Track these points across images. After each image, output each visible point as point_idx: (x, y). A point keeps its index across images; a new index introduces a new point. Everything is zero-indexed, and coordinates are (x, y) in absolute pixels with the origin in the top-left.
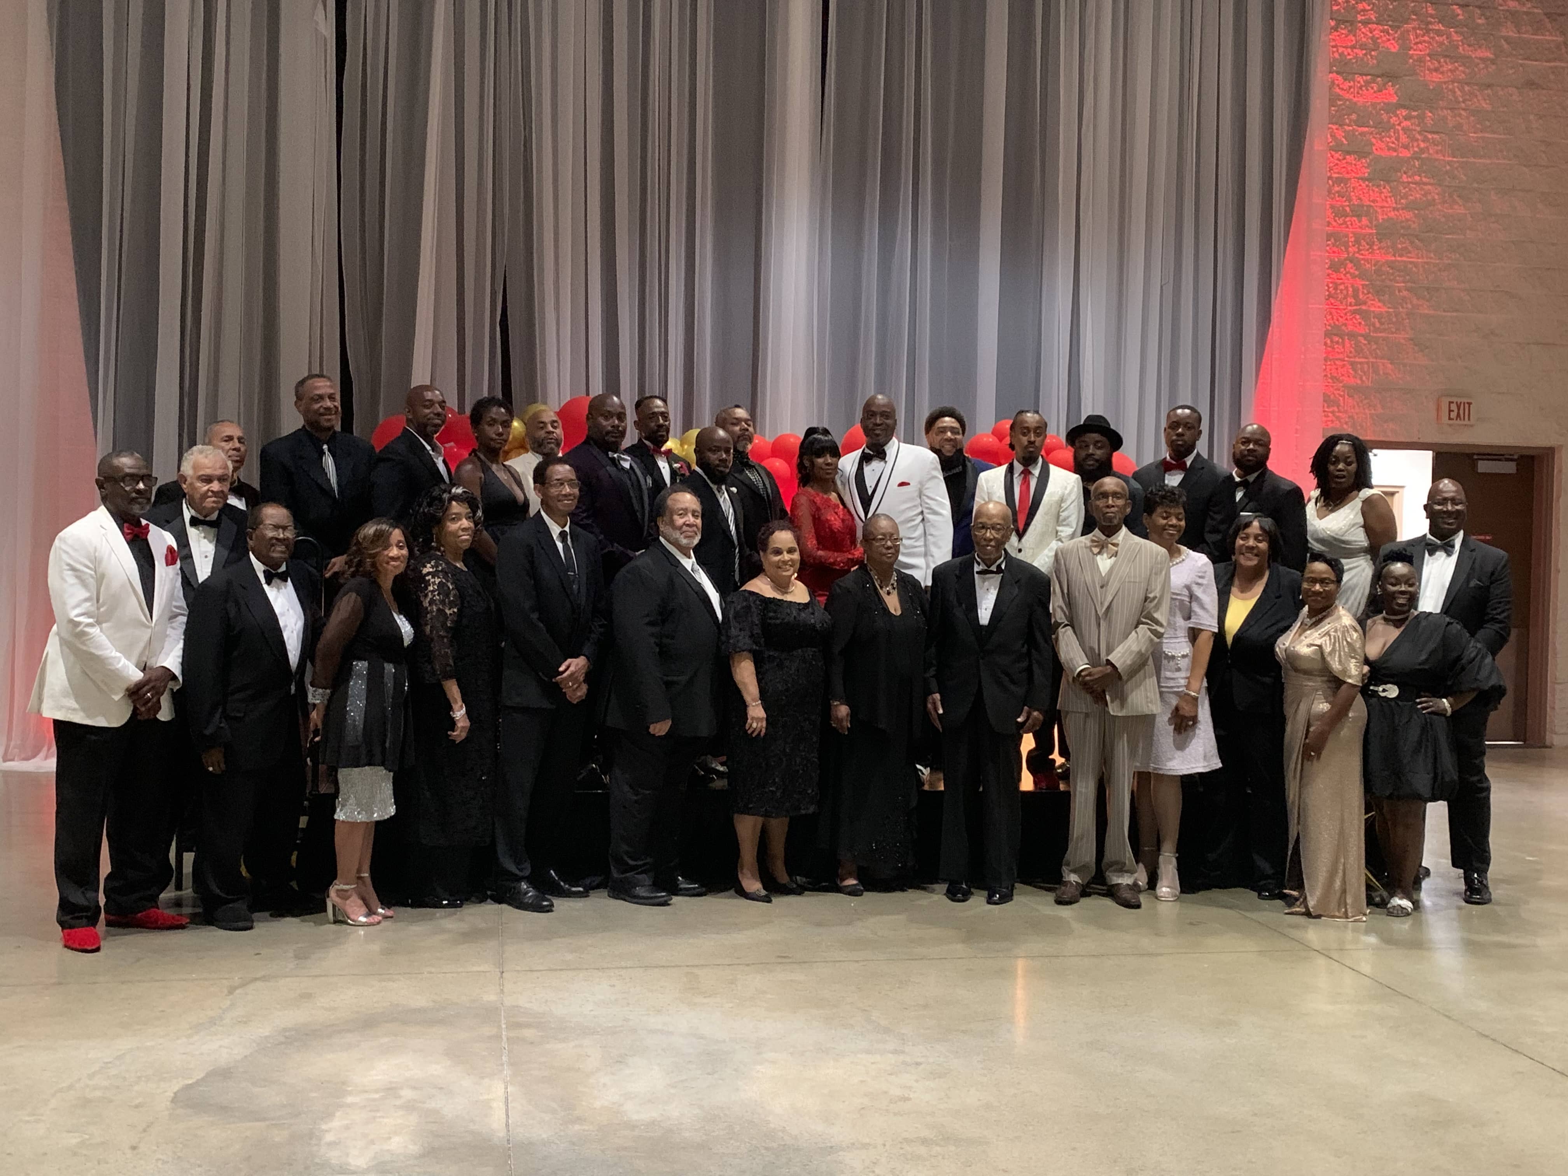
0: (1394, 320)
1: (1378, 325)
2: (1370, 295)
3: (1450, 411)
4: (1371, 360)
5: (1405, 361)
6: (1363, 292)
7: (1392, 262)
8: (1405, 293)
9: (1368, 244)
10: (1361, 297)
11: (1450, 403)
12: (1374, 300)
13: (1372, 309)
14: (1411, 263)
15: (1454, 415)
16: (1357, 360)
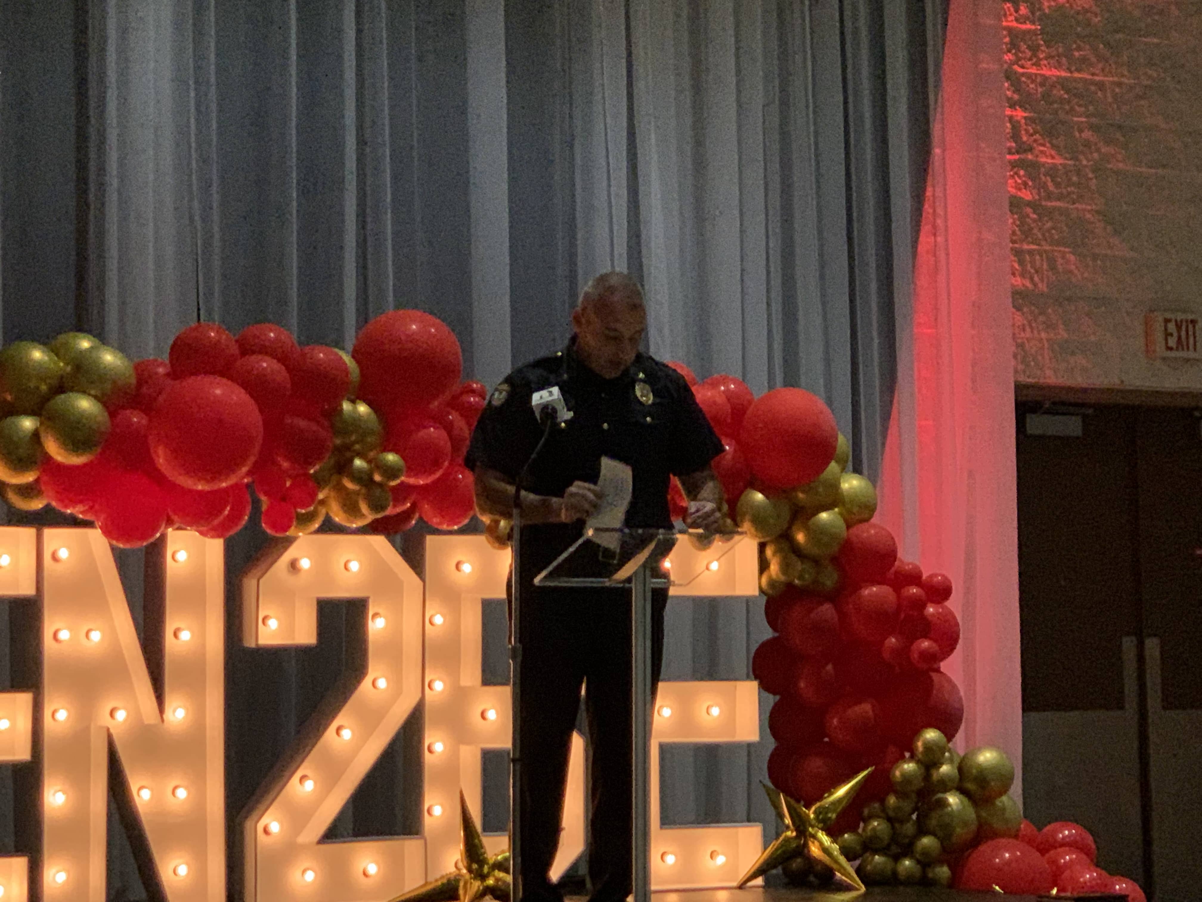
0: (1075, 179)
1: (1051, 187)
2: (1037, 136)
3: (1168, 335)
4: (1047, 248)
5: (1097, 251)
6: (1027, 131)
7: (1066, 79)
8: (1087, 134)
9: (1029, 47)
10: (1025, 139)
11: (1167, 321)
12: (1043, 145)
13: (1043, 160)
14: (1093, 83)
15: (1172, 342)
16: (1026, 247)
